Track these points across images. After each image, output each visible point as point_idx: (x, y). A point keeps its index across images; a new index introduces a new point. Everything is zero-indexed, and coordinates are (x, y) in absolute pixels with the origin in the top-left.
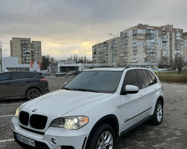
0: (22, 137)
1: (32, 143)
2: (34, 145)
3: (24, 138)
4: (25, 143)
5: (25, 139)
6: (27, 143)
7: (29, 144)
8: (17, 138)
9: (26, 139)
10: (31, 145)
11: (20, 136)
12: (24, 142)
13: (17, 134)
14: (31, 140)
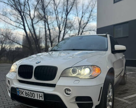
0: (25, 91)
1: (40, 96)
2: (42, 99)
3: (27, 92)
4: (30, 97)
5: (29, 94)
6: (32, 98)
7: (36, 98)
8: (18, 93)
9: (31, 93)
10: (39, 99)
11: (23, 90)
12: (27, 97)
13: (18, 88)
14: (39, 93)
